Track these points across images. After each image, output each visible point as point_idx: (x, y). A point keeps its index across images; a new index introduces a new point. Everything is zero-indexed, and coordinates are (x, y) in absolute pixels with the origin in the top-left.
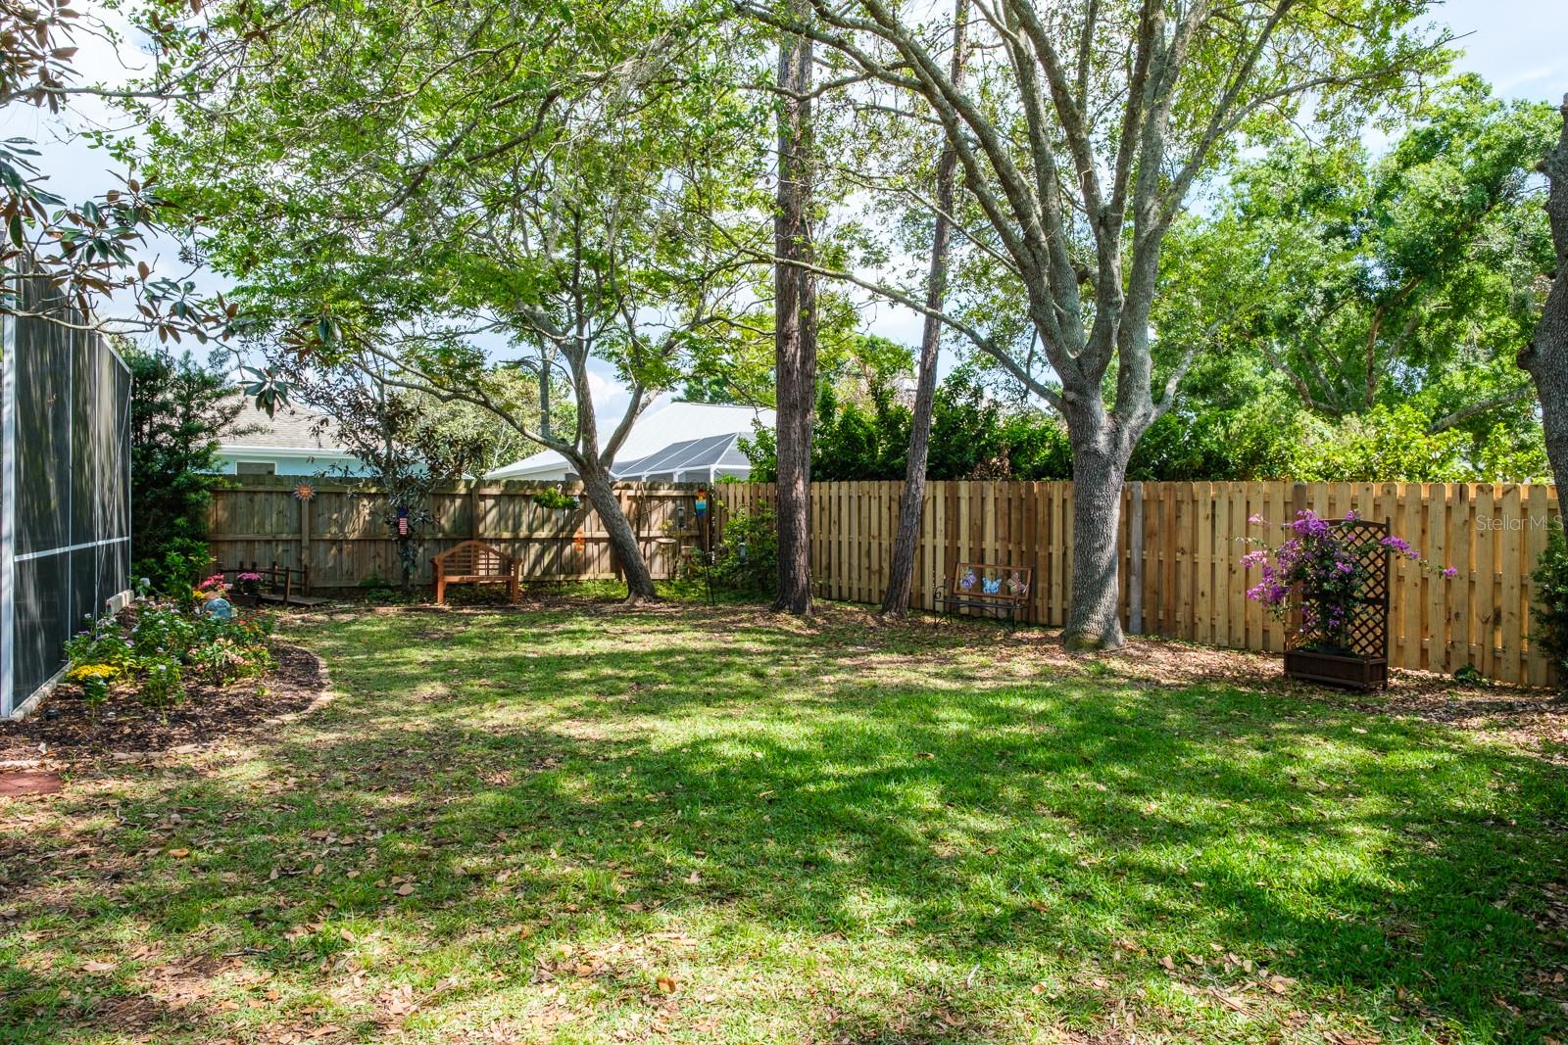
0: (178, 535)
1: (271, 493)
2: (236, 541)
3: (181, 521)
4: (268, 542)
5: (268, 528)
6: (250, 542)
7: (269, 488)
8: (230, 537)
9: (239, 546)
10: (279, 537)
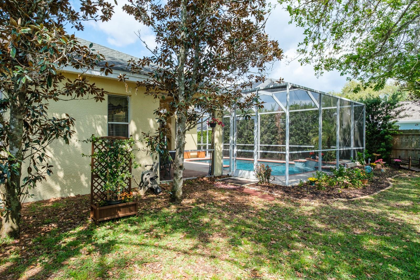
0: (382, 147)
1: (414, 135)
2: (402, 150)
3: (383, 144)
4: (413, 150)
5: (413, 146)
6: (407, 150)
7: (413, 134)
8: (400, 148)
9: (403, 151)
10: (417, 149)
